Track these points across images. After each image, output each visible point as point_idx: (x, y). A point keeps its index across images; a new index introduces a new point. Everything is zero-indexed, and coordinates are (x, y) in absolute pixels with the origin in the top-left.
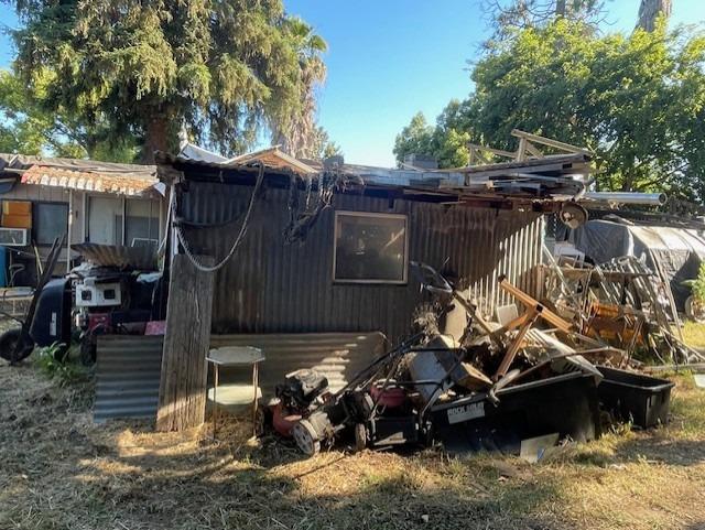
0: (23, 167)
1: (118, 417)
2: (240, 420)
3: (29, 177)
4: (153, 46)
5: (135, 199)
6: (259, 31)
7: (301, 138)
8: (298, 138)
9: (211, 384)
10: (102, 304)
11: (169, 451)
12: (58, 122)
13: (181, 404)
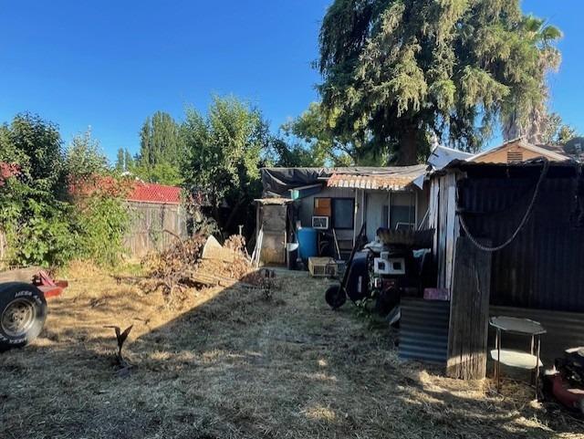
0: (327, 176)
1: (417, 359)
2: (519, 383)
3: (332, 182)
4: (409, 74)
5: (400, 193)
6: (497, 39)
7: (534, 126)
8: (530, 126)
9: (491, 346)
10: (392, 273)
11: (460, 394)
12: (335, 141)
13: (466, 358)
